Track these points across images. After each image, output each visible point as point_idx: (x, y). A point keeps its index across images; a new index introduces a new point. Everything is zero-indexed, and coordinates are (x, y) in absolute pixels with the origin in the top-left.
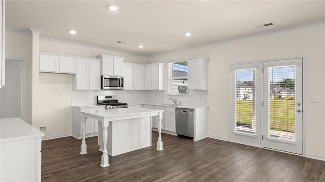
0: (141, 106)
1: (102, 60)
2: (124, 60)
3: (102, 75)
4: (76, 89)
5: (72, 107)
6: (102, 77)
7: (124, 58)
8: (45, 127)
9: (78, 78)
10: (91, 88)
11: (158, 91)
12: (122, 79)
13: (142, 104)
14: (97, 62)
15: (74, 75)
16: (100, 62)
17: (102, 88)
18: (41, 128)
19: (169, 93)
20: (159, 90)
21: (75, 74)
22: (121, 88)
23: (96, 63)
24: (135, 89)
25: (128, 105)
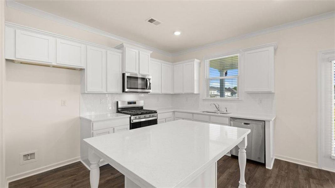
0: (171, 113)
1: (123, 52)
2: (151, 54)
3: (124, 72)
4: (86, 92)
5: (81, 118)
6: (124, 75)
7: (151, 52)
8: (34, 154)
9: (90, 75)
10: (108, 91)
11: (193, 94)
13: (173, 111)
15: (82, 70)
16: (120, 55)
17: (123, 91)
18: (25, 156)
19: (206, 97)
20: (195, 93)
21: (84, 69)
22: (149, 91)
23: (115, 56)
24: (164, 92)
25: (158, 113)
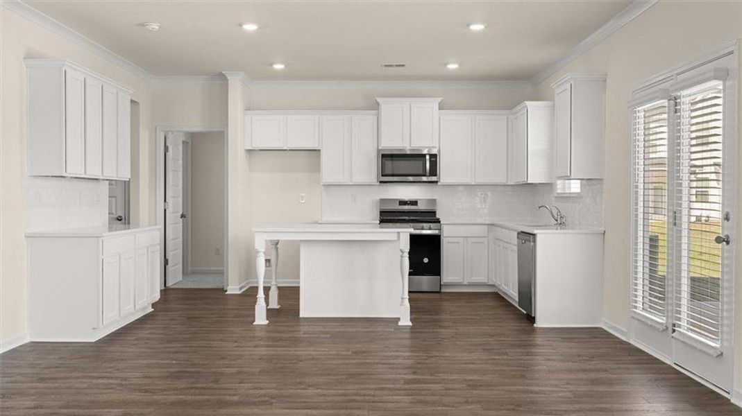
0: (486, 227)
1: (379, 112)
2: (440, 104)
3: (380, 148)
4: (322, 184)
7: (441, 99)
10: (353, 181)
12: (433, 157)
14: (368, 118)
16: (373, 118)
19: (559, 191)
21: (318, 150)
22: (434, 179)
23: (366, 120)
24: (480, 181)
25: (442, 222)
